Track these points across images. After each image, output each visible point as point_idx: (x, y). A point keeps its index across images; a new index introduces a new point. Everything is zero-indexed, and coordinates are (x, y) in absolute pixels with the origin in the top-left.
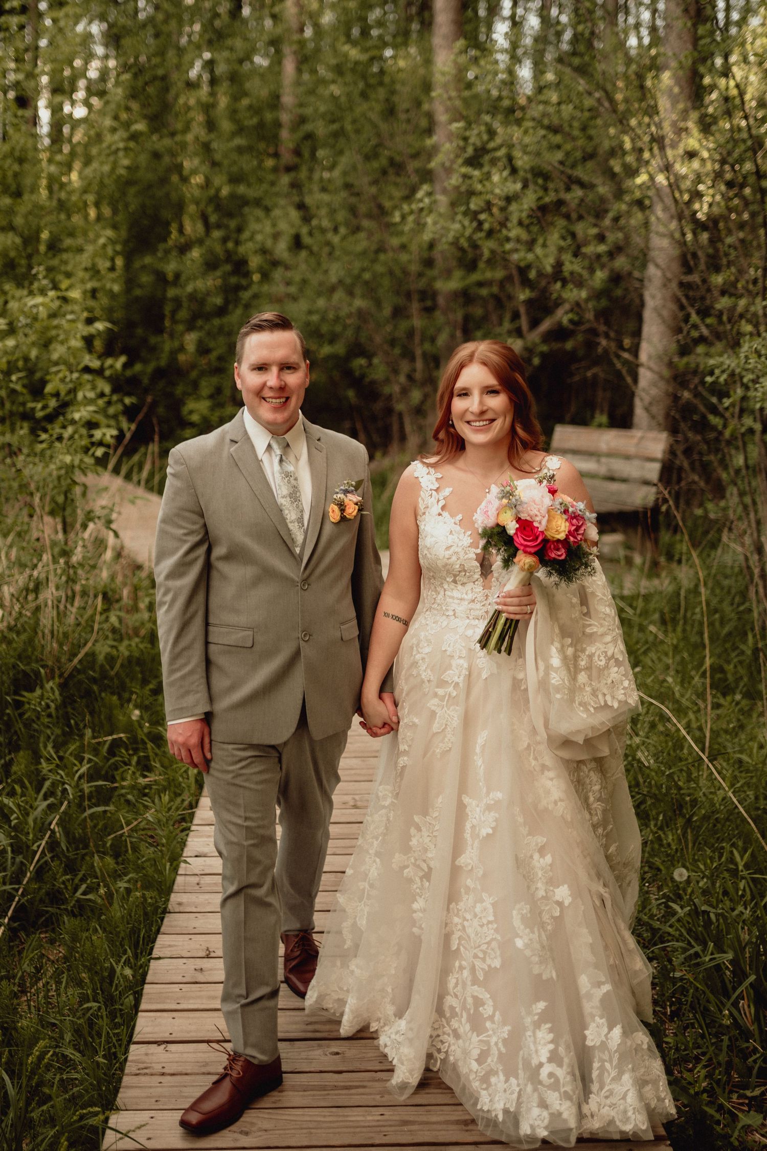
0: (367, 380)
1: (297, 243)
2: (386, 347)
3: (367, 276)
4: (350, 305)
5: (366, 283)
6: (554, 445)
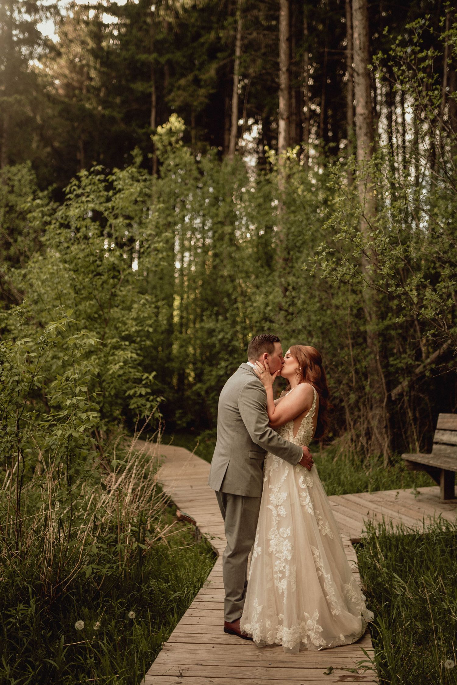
6: (438, 426)
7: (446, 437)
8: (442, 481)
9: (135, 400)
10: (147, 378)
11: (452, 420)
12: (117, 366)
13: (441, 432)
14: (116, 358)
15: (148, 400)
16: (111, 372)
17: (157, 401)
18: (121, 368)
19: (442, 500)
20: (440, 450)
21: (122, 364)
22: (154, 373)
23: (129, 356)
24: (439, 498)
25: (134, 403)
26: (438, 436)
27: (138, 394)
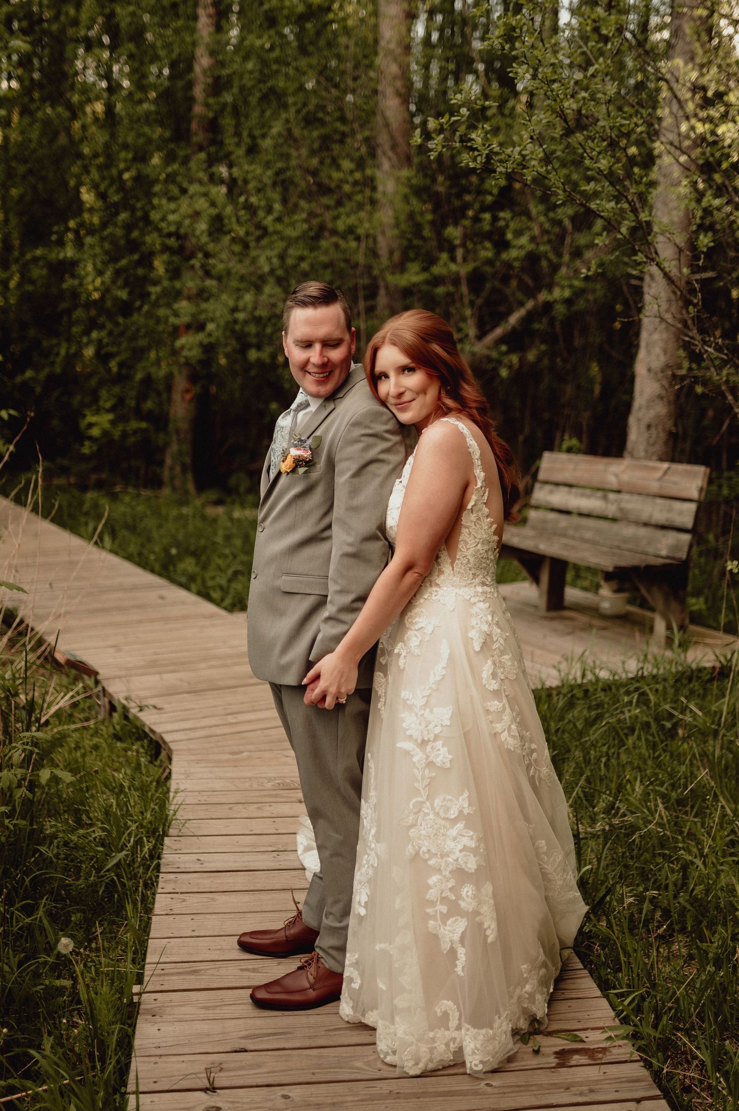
6: (541, 476)
7: (559, 498)
8: (545, 577)
11: (571, 467)
13: (548, 487)
19: (543, 611)
20: (544, 521)
24: (536, 607)
26: (540, 495)
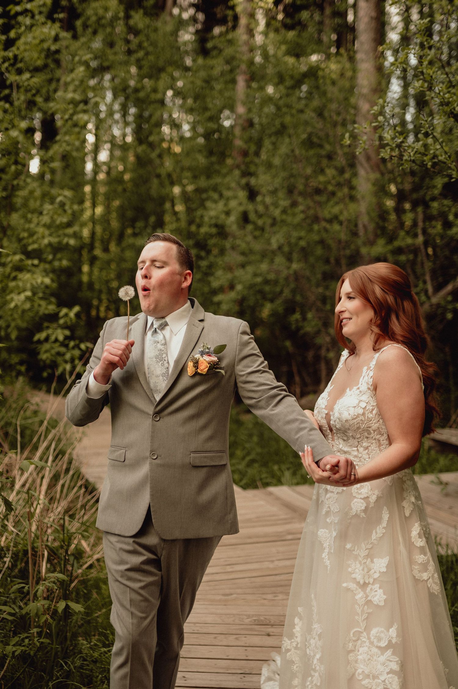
0: (302, 332)
1: (245, 218)
2: (319, 304)
3: (303, 243)
4: (289, 268)
5: (303, 249)
9: (47, 346)
10: (66, 315)
12: (22, 297)
14: (21, 284)
15: (66, 346)
16: (12, 305)
17: (80, 349)
18: (28, 298)
21: (29, 293)
22: (77, 309)
23: (39, 281)
25: (46, 352)
27: (53, 338)
